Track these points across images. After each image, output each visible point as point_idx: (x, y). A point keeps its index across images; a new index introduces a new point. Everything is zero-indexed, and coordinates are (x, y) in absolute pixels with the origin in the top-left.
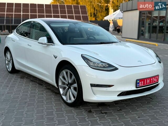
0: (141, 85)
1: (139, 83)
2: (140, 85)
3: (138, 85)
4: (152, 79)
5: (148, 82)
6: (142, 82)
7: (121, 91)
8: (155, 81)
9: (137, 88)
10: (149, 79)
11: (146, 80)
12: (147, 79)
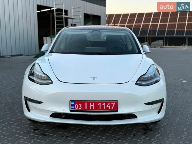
0: (78, 109)
1: (74, 105)
2: (76, 108)
3: (73, 107)
4: (100, 104)
5: (92, 107)
6: (81, 105)
7: (52, 111)
8: (107, 108)
9: (71, 111)
10: (94, 103)
11: (86, 103)
12: (88, 102)
